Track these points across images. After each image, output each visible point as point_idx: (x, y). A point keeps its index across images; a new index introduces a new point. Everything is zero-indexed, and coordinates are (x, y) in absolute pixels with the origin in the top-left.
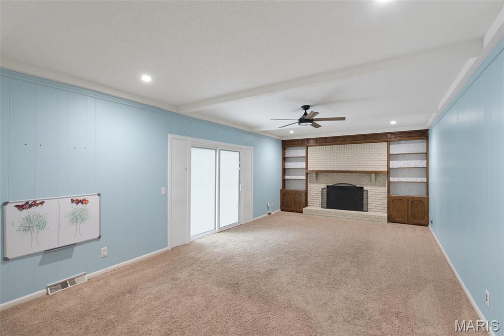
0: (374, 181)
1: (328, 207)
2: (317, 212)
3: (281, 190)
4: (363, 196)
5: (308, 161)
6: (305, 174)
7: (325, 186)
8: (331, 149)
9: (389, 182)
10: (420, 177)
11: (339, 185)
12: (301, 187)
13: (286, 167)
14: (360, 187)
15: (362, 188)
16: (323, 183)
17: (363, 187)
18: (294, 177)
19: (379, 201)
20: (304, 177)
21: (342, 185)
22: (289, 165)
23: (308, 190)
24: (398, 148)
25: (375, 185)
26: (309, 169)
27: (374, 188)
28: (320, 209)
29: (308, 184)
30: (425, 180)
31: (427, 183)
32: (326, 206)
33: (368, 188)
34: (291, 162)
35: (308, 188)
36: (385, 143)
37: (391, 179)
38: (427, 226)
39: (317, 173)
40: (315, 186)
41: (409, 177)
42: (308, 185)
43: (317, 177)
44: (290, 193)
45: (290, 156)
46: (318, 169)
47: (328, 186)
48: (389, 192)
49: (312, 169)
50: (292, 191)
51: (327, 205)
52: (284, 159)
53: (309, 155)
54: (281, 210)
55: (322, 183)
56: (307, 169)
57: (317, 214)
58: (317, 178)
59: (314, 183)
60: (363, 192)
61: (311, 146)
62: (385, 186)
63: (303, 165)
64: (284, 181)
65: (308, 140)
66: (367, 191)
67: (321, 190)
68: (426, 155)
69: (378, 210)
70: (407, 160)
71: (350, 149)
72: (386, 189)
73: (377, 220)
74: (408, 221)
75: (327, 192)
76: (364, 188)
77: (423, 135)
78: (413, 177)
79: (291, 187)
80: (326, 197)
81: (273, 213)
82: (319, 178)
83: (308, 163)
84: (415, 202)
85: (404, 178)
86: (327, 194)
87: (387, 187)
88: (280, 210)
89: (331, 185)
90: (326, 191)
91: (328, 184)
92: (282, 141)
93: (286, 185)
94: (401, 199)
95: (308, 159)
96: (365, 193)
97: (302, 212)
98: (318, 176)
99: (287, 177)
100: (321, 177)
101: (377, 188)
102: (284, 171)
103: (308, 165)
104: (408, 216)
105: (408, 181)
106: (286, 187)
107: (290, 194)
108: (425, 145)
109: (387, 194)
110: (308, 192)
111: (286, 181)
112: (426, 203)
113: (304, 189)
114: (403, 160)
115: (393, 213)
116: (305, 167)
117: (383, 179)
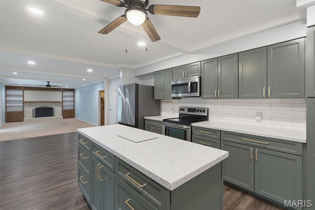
7: (34, 108)
9: (63, 105)
15: (52, 108)
24: (65, 94)
25: (58, 107)
28: (32, 118)
30: (73, 104)
31: (74, 105)
37: (63, 104)
38: (74, 117)
47: (36, 108)
48: (62, 108)
62: (61, 106)
67: (32, 110)
68: (74, 97)
77: (73, 90)
94: (67, 110)
96: (53, 110)
108: (73, 93)
117: (61, 104)
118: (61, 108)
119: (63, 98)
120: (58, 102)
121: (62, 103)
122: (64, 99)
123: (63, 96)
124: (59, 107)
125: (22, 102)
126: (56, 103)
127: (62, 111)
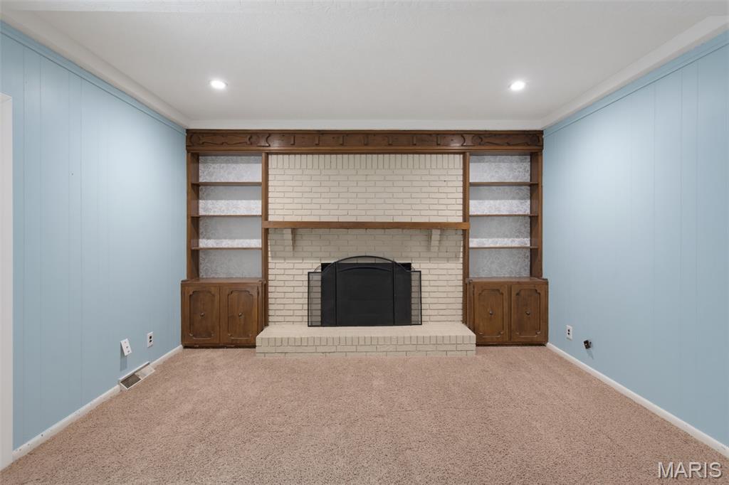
0: (437, 248)
1: (324, 323)
2: (300, 343)
3: (184, 284)
4: (410, 286)
5: (270, 195)
6: (259, 232)
7: (315, 265)
8: (334, 165)
10: (517, 237)
11: (355, 261)
12: (248, 270)
13: (202, 213)
14: (404, 265)
15: (408, 266)
16: (312, 257)
17: (410, 264)
18: (226, 243)
19: (444, 295)
20: (257, 243)
21: (360, 261)
22: (208, 207)
23: (270, 277)
26: (270, 218)
27: (435, 266)
29: (270, 260)
32: (319, 319)
33: (423, 266)
34: (217, 199)
35: (270, 272)
36: (458, 156)
39: (296, 228)
40: (291, 266)
41: (498, 237)
42: (270, 266)
43: (294, 240)
44: (213, 290)
45: (213, 180)
46: (299, 219)
47: (324, 266)
49: (280, 219)
50: (220, 286)
51: (322, 315)
52: (195, 189)
53: (270, 178)
54: (185, 347)
55: (307, 258)
56: (266, 219)
57: (300, 350)
58: (294, 245)
59: (285, 259)
60: (410, 275)
61: (277, 154)
62: (457, 258)
63: (255, 207)
64: (194, 255)
65: (268, 134)
66: (420, 272)
69: (443, 318)
70: (496, 199)
71: (380, 166)
72: (461, 266)
73: (453, 348)
74: (510, 339)
75: (323, 280)
76: (413, 266)
78: (506, 236)
79: (215, 271)
80: (319, 295)
81: (149, 371)
82: (298, 243)
83: (270, 200)
84: (522, 293)
85: (490, 240)
86: (322, 286)
87: (461, 260)
88: (181, 346)
89: (332, 262)
90: (318, 277)
91: (325, 258)
92: (188, 131)
93: (201, 267)
95: (270, 189)
96: (414, 277)
97: (254, 347)
98: (298, 237)
99: (203, 243)
100: (306, 242)
101: (442, 266)
102: (195, 224)
103: (270, 206)
104: (510, 326)
105: (498, 245)
106: (202, 274)
107: (214, 296)
109: (461, 277)
110: (270, 283)
111: (201, 254)
112: (543, 294)
113: (258, 273)
114: (488, 199)
115: (481, 324)
116: (260, 213)
117: (455, 240)
118: (459, 265)
119: (472, 203)
120: (443, 227)
121: (465, 235)
122: (476, 207)
123: (468, 188)
124: (448, 259)
125: (258, 228)
126: (430, 236)
127: (465, 292)
